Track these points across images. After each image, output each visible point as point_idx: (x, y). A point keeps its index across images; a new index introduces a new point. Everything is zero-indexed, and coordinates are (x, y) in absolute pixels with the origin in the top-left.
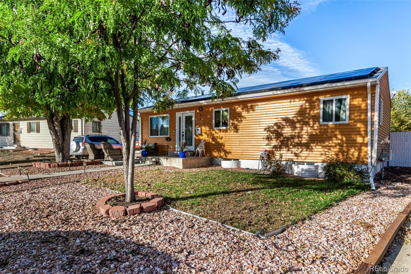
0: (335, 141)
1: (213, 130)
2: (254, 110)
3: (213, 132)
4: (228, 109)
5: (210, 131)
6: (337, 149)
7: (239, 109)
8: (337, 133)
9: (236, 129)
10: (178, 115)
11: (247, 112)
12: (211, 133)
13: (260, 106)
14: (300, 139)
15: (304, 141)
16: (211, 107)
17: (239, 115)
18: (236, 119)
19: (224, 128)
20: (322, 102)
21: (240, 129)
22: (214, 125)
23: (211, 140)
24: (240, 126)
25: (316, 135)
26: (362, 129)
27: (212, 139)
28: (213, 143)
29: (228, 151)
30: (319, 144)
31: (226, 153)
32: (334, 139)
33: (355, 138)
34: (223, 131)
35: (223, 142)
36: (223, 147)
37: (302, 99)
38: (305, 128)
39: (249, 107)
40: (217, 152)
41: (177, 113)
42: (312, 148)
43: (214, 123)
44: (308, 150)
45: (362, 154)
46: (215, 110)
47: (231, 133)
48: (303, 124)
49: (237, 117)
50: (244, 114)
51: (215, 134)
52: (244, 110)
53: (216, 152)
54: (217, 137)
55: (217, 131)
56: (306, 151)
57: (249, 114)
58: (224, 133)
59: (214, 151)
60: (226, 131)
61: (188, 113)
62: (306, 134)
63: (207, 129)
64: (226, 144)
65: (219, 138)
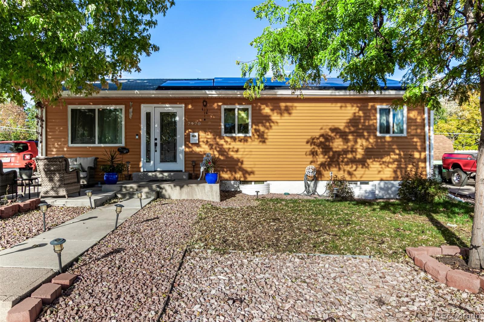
0: (393, 156)
1: (221, 138)
2: (290, 114)
3: (222, 142)
4: (249, 107)
5: (215, 138)
6: (395, 166)
7: (266, 110)
8: (394, 147)
9: (262, 138)
10: (145, 108)
11: (279, 115)
12: (217, 144)
13: (299, 108)
14: (354, 154)
15: (359, 156)
16: (217, 102)
17: (267, 118)
18: (262, 123)
19: (241, 135)
20: (378, 111)
21: (269, 137)
22: (223, 130)
23: (216, 153)
24: (269, 134)
25: (373, 148)
26: (418, 144)
27: (218, 151)
28: (222, 158)
29: (249, 170)
30: (376, 160)
31: (245, 172)
32: (392, 153)
33: (412, 153)
34: (240, 141)
35: (239, 156)
36: (239, 164)
37: (355, 105)
38: (359, 140)
39: (283, 108)
40: (229, 172)
41: (142, 106)
42: (368, 165)
43: (223, 127)
44: (364, 167)
45: (420, 171)
46: (224, 107)
47: (254, 144)
48: (357, 136)
49: (264, 121)
50: (275, 117)
51: (224, 143)
52: (275, 111)
53: (226, 172)
54: (229, 148)
55: (229, 140)
56: (362, 168)
57: (283, 118)
58: (242, 144)
59: (223, 171)
60: (245, 140)
61: (168, 108)
62: (361, 147)
63: (210, 136)
64: (244, 160)
65: (233, 151)
